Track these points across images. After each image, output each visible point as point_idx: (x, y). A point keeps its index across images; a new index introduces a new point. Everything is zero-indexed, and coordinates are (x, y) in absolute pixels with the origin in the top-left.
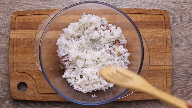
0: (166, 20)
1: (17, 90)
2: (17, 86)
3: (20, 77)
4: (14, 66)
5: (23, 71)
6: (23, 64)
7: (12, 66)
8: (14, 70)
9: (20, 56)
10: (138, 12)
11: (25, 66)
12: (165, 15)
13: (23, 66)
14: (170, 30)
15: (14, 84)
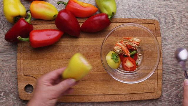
0: (157, 29)
1: (25, 91)
2: (24, 88)
3: (27, 80)
4: (22, 70)
5: (29, 74)
6: (30, 68)
7: (20, 70)
8: (22, 73)
9: (27, 61)
10: (131, 21)
11: (31, 70)
12: (156, 24)
13: (29, 70)
14: (160, 38)
15: (22, 86)
